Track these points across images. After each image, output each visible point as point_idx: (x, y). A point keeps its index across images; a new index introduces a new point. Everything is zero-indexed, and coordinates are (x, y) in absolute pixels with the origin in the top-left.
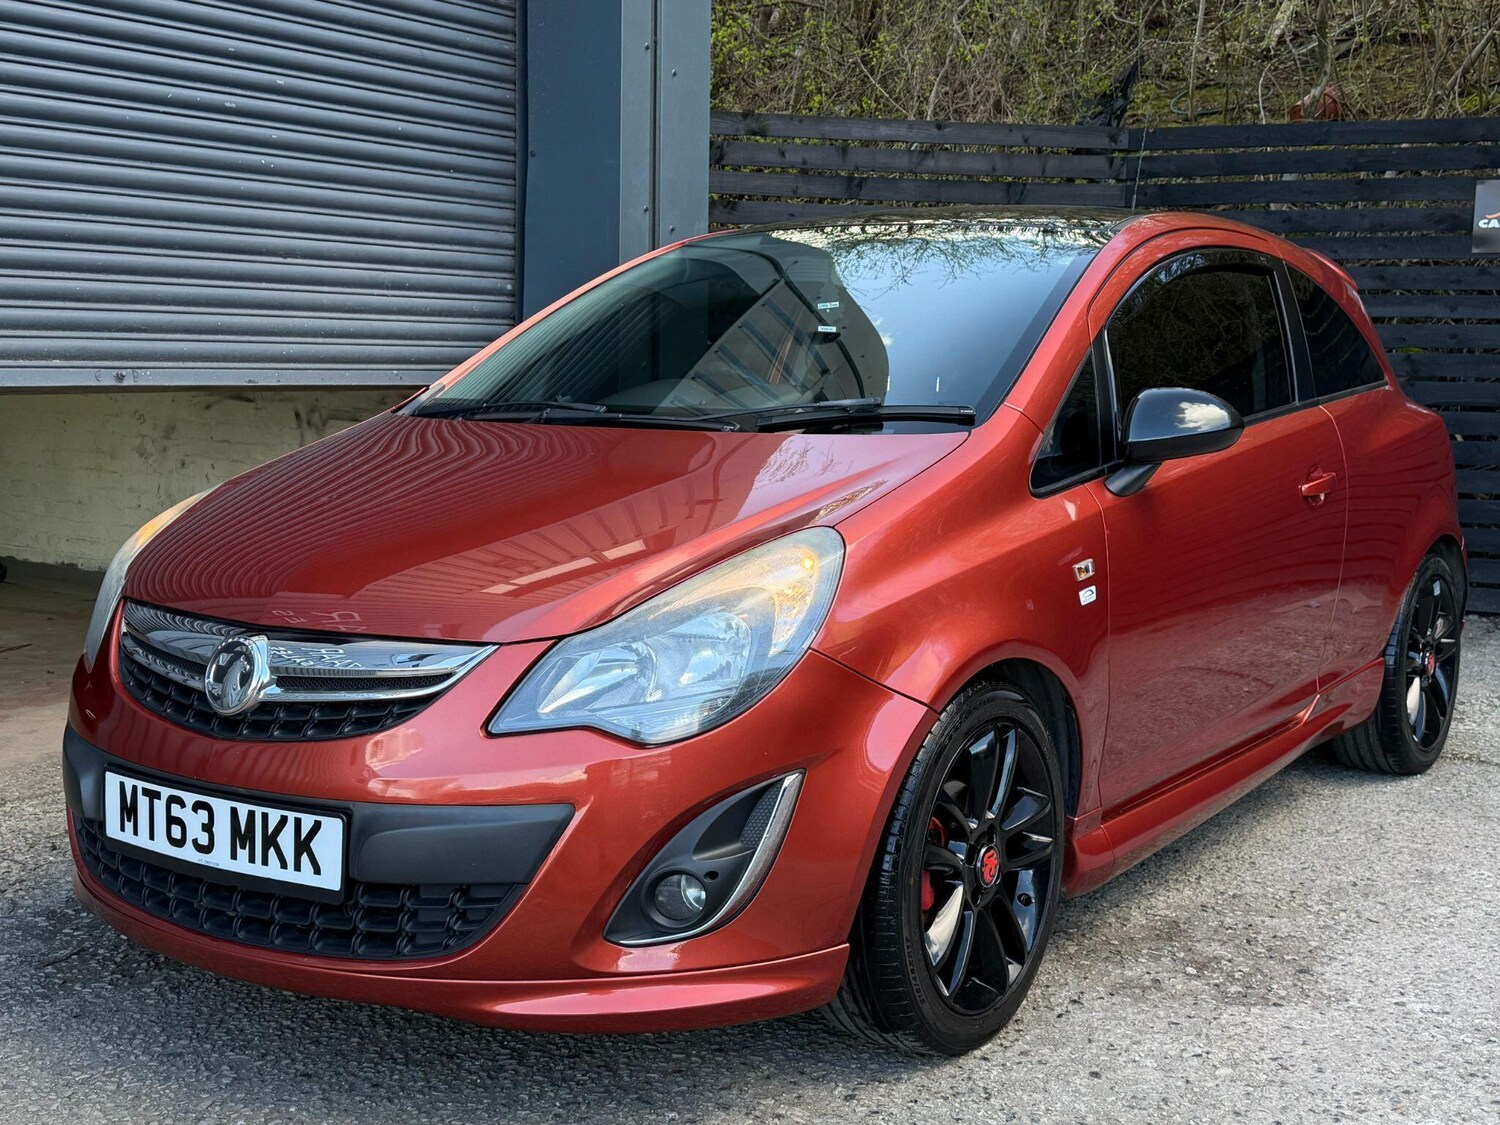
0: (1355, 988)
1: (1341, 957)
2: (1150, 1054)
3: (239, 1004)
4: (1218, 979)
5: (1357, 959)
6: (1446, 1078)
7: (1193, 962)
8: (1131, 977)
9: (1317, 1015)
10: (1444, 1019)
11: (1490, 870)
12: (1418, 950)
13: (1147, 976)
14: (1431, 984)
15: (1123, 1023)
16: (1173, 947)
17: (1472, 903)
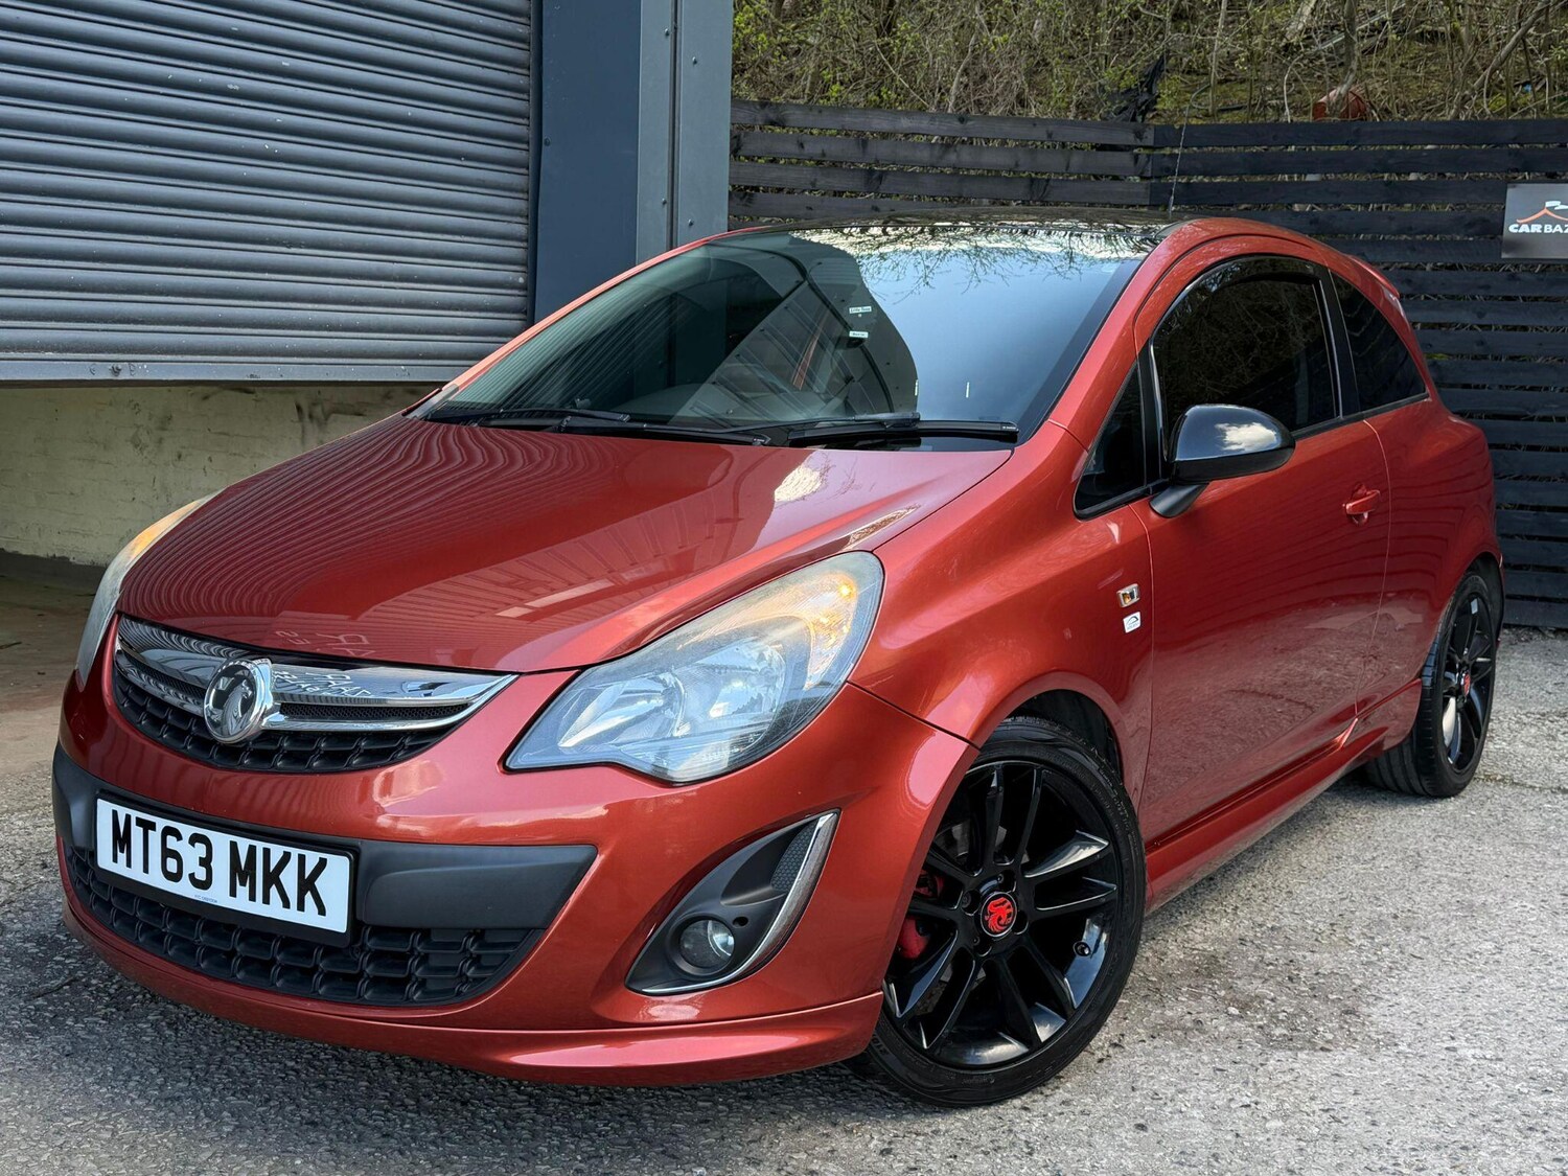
0: (1404, 1031)
1: (1387, 997)
2: (1196, 1104)
3: (241, 1042)
4: (1261, 1019)
5: (1404, 1000)
6: (1504, 1132)
7: (1234, 1001)
8: (1171, 1017)
9: (1366, 1061)
10: (1498, 1066)
11: (1533, 902)
12: (1465, 990)
13: (1188, 1017)
14: (1481, 1027)
15: (1166, 1069)
16: (1213, 984)
17: (1516, 938)
